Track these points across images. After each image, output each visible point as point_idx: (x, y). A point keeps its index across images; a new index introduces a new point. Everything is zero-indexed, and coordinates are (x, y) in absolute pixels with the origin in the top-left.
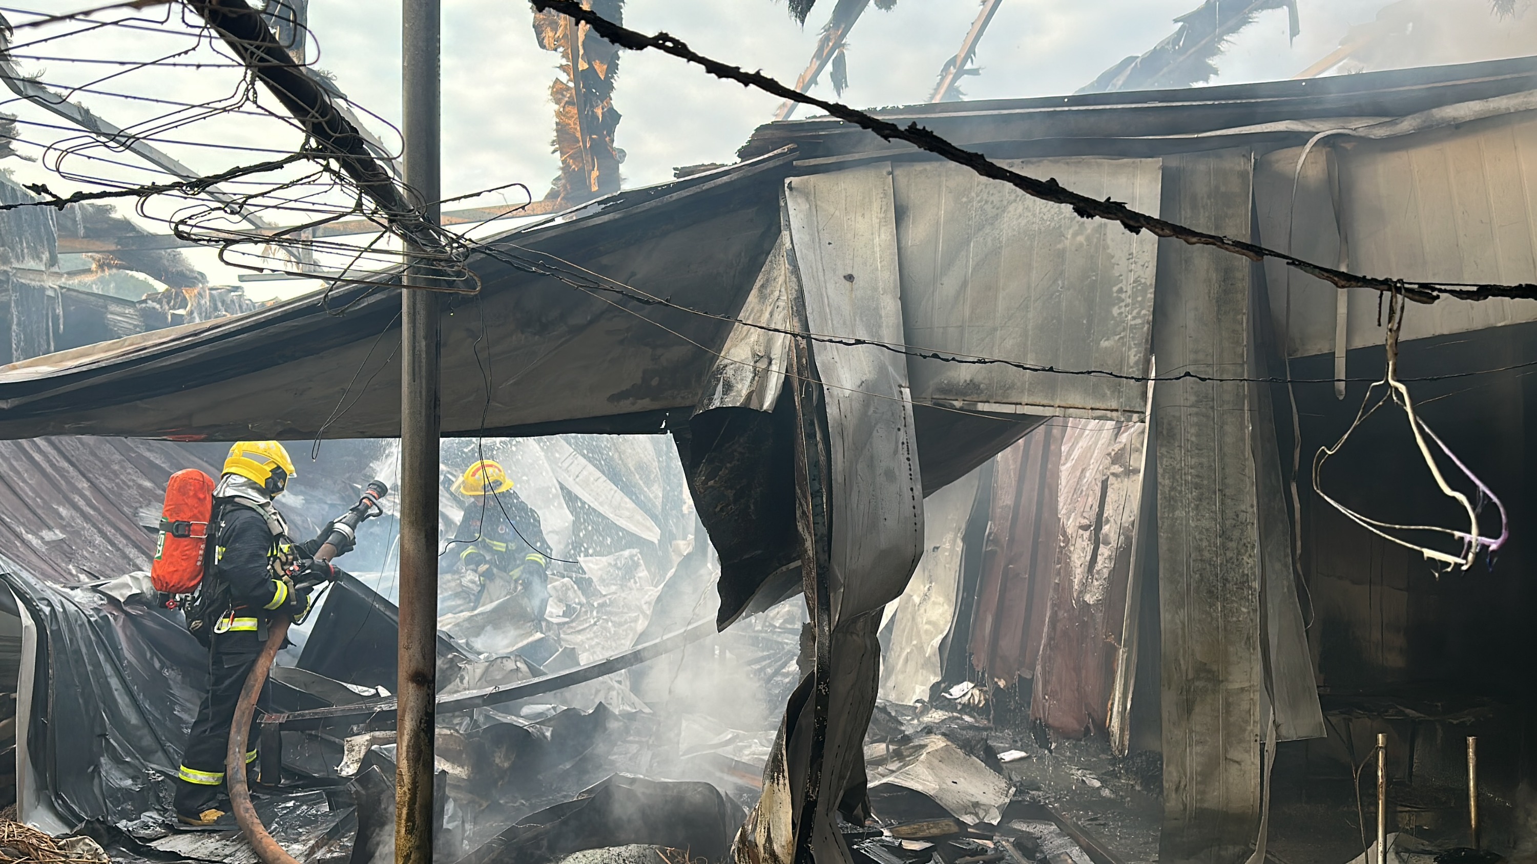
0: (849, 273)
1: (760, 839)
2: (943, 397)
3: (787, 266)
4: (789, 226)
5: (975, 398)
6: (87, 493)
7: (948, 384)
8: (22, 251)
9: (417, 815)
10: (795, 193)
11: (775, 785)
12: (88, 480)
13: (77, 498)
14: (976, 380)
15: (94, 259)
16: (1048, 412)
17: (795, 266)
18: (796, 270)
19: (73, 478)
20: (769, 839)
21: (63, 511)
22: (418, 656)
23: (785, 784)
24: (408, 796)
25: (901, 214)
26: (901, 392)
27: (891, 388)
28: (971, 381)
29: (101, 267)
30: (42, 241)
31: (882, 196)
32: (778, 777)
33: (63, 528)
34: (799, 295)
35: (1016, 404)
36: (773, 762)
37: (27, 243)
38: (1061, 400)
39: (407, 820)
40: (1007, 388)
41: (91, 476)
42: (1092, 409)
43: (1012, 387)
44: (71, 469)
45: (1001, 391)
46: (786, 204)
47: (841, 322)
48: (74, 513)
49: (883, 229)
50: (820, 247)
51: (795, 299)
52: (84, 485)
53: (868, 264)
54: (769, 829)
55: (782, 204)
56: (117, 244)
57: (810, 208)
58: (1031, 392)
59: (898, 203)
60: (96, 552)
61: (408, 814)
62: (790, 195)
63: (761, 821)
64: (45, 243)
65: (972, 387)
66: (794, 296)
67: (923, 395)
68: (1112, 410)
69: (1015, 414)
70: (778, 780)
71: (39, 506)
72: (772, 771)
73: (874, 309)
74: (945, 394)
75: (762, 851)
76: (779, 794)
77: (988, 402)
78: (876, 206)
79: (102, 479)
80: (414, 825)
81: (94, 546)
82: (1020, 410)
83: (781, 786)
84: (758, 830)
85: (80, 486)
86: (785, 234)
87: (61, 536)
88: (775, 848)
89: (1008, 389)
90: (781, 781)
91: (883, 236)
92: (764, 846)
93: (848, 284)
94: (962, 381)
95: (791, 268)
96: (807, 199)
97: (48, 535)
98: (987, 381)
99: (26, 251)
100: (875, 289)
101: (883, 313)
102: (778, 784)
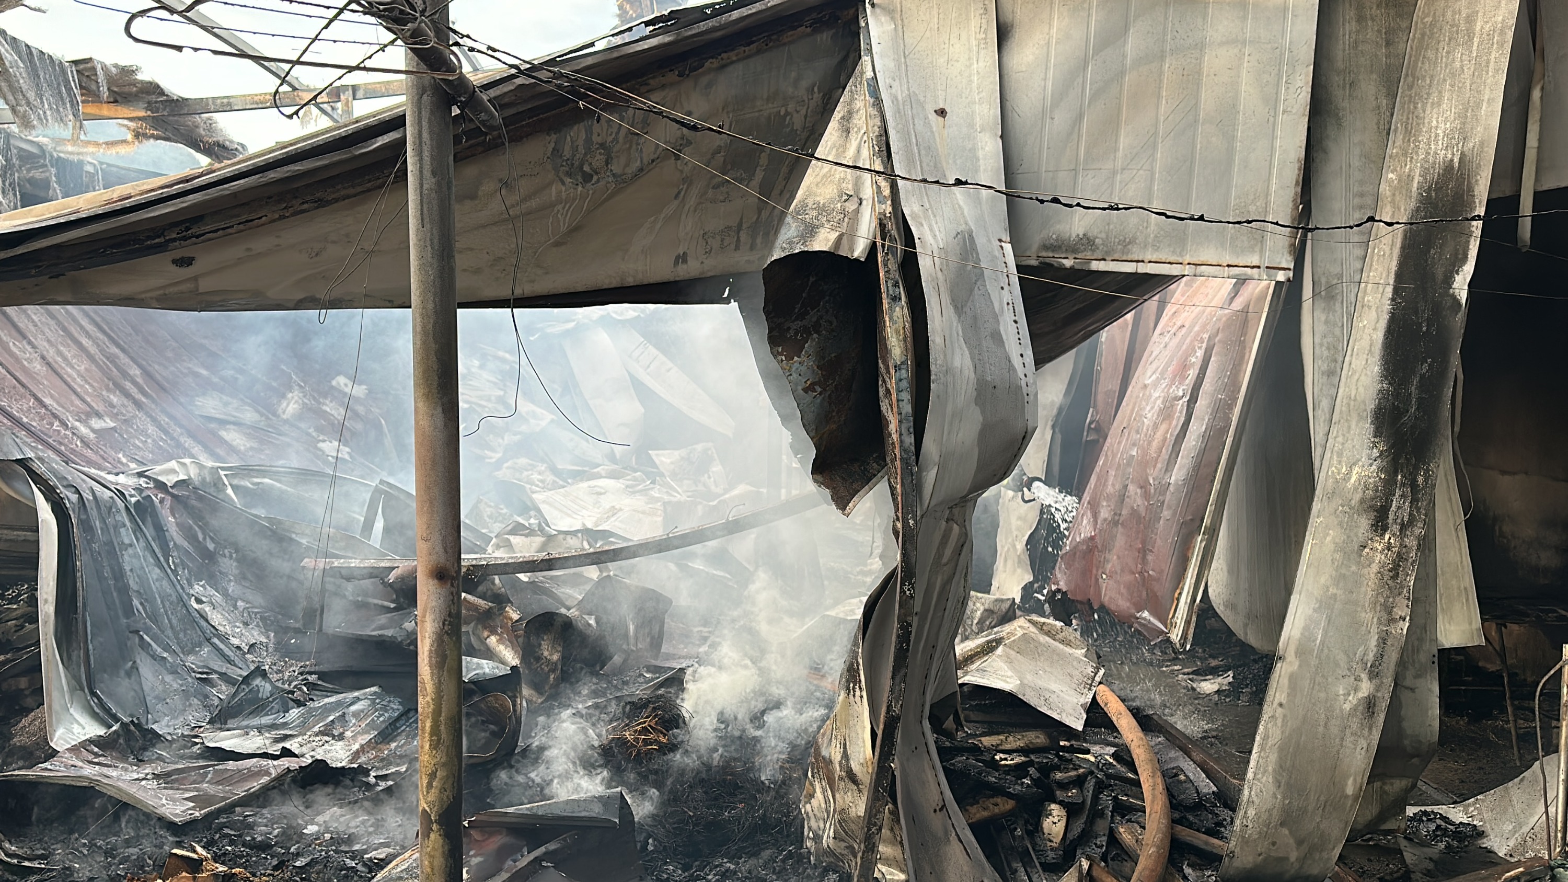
0: (941, 106)
1: (836, 756)
2: (1051, 255)
3: (868, 97)
4: (870, 51)
5: (1088, 255)
6: (139, 380)
7: (1057, 240)
8: (45, 113)
9: (442, 728)
10: (878, 10)
11: (851, 696)
12: (140, 366)
13: (128, 385)
14: (1090, 234)
15: (129, 128)
16: (1174, 270)
17: (877, 98)
18: (878, 102)
19: (124, 364)
20: (845, 756)
21: (115, 399)
22: (439, 549)
23: (861, 697)
24: (432, 706)
25: (1003, 34)
26: (1002, 247)
27: (989, 241)
28: (1084, 235)
29: (137, 135)
30: (64, 104)
31: (982, 11)
32: (854, 688)
33: (114, 417)
34: (883, 132)
35: (1138, 261)
36: (848, 671)
37: (49, 104)
38: (1191, 256)
39: (431, 735)
40: (1127, 243)
41: (144, 363)
42: (1229, 266)
43: (1132, 242)
44: (121, 355)
45: (1120, 247)
46: (867, 24)
47: (932, 164)
48: (125, 401)
49: (982, 52)
50: (907, 75)
51: (877, 136)
52: (135, 371)
53: (963, 95)
54: (845, 745)
55: (863, 24)
56: (147, 109)
57: (895, 29)
58: (1157, 249)
59: (1001, 19)
60: (149, 441)
61: (432, 727)
62: (871, 12)
63: (836, 736)
64: (68, 105)
65: (1087, 242)
66: (877, 133)
67: (1028, 254)
68: (1253, 267)
69: (1136, 273)
70: (854, 691)
71: (87, 393)
72: (848, 681)
73: (970, 150)
74: (1053, 251)
75: (838, 768)
76: (856, 707)
77: (1104, 260)
78: (974, 23)
79: (156, 367)
80: (439, 740)
81: (147, 435)
82: (1143, 269)
83: (858, 698)
84: (833, 745)
85: (131, 373)
86: (866, 59)
87: (112, 425)
88: (853, 766)
89: (1130, 243)
90: (858, 693)
91: (981, 64)
92: (840, 763)
93: (940, 119)
94: (1074, 236)
95: (872, 100)
96: (893, 19)
97: (97, 424)
98: (1103, 235)
99: (48, 113)
100: (971, 126)
101: (980, 154)
102: (854, 696)
